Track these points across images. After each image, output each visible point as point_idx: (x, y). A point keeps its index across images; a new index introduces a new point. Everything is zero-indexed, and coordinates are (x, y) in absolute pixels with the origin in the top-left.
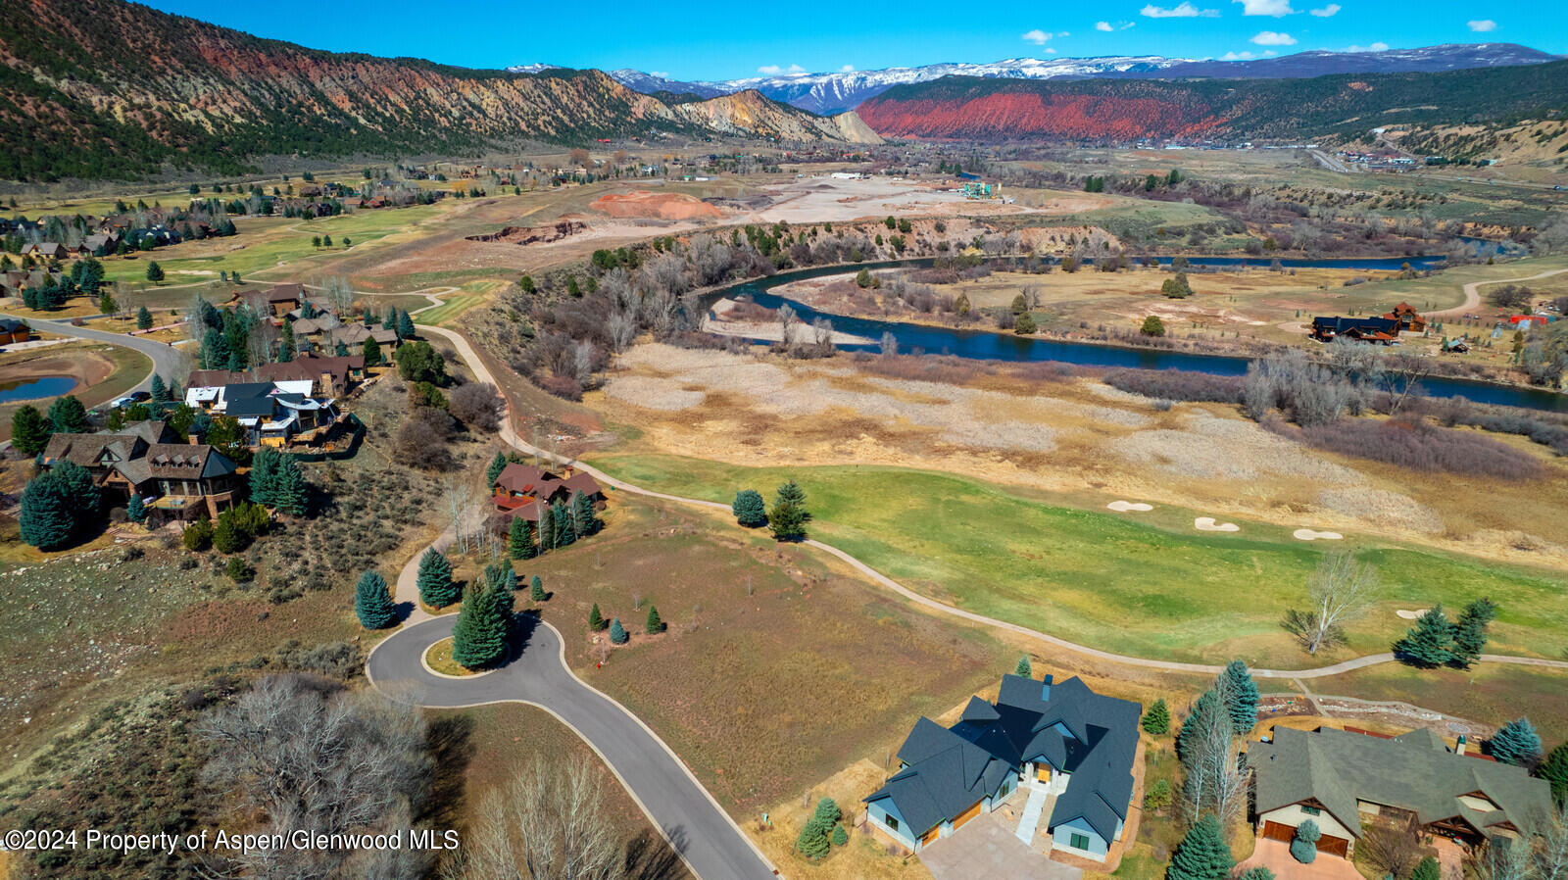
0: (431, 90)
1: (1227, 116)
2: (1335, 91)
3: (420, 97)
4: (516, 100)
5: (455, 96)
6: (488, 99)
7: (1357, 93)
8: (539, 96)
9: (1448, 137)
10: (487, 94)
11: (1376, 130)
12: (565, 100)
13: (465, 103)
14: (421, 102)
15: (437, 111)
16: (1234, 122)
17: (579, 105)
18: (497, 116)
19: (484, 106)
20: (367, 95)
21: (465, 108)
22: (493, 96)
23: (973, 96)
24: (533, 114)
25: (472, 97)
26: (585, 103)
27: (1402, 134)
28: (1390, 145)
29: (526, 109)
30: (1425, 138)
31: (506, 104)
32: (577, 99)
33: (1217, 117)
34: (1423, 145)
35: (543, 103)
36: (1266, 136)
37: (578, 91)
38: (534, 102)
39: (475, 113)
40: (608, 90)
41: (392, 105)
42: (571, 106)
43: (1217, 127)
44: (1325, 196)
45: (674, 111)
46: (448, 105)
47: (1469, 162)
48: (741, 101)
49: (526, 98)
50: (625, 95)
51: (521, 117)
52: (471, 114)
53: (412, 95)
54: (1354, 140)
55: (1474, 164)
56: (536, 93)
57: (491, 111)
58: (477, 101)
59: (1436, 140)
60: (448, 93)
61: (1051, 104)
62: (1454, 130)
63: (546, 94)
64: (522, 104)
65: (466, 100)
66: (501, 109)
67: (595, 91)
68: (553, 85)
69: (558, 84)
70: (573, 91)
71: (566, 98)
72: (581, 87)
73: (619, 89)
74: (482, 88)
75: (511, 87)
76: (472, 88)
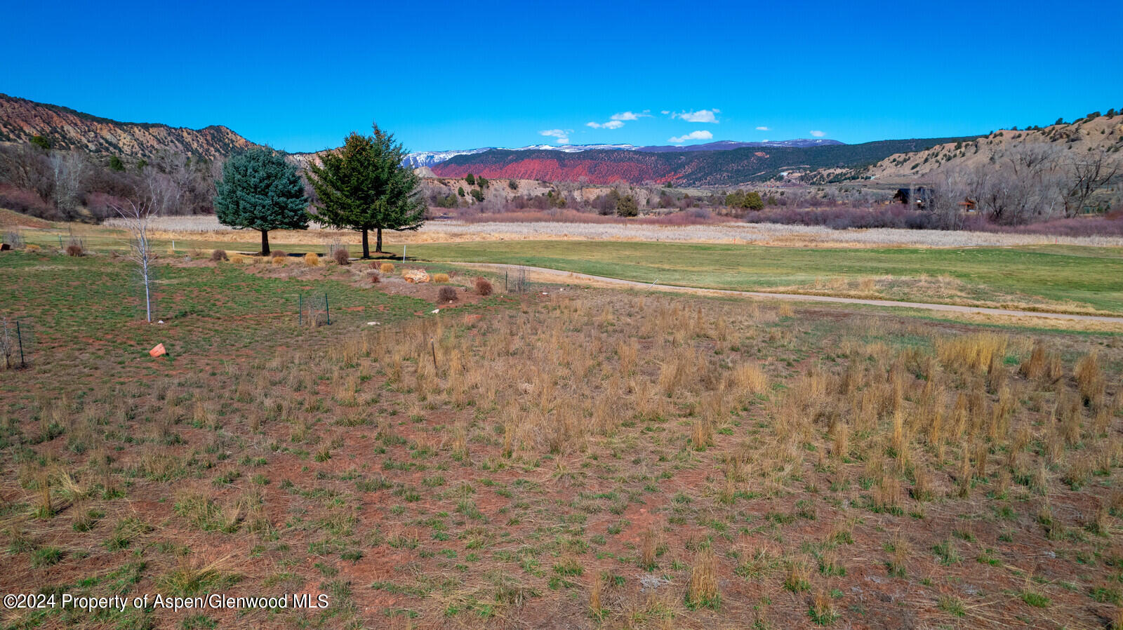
0: (67, 128)
1: (682, 173)
2: (747, 157)
3: (57, 132)
4: (151, 143)
5: (92, 134)
6: (124, 140)
7: (760, 159)
8: (172, 141)
9: (829, 175)
10: (123, 135)
11: (782, 174)
12: (195, 145)
13: (102, 141)
15: (74, 143)
17: (207, 150)
18: (132, 153)
19: (121, 145)
21: (101, 144)
22: (129, 137)
23: (511, 161)
25: (109, 137)
26: (212, 149)
27: (799, 175)
28: (794, 181)
29: (160, 149)
30: (815, 176)
31: (141, 144)
32: (205, 146)
33: (676, 172)
34: (815, 180)
35: (176, 147)
36: (709, 184)
37: (206, 140)
38: (167, 145)
39: (111, 148)
40: (232, 141)
42: (201, 151)
43: (678, 179)
44: (779, 194)
46: (84, 141)
47: (858, 178)
49: (159, 141)
50: (247, 146)
52: (107, 149)
53: (48, 129)
54: (769, 180)
55: (862, 178)
56: (169, 139)
57: (127, 149)
58: (114, 141)
59: (822, 177)
60: (85, 132)
61: (565, 166)
62: (831, 171)
63: (177, 140)
64: (156, 146)
65: (103, 139)
66: (137, 148)
67: (221, 141)
68: (185, 134)
69: (189, 134)
70: (201, 140)
71: (196, 144)
72: (209, 138)
73: (242, 141)
74: (119, 131)
75: (147, 133)
76: (109, 131)
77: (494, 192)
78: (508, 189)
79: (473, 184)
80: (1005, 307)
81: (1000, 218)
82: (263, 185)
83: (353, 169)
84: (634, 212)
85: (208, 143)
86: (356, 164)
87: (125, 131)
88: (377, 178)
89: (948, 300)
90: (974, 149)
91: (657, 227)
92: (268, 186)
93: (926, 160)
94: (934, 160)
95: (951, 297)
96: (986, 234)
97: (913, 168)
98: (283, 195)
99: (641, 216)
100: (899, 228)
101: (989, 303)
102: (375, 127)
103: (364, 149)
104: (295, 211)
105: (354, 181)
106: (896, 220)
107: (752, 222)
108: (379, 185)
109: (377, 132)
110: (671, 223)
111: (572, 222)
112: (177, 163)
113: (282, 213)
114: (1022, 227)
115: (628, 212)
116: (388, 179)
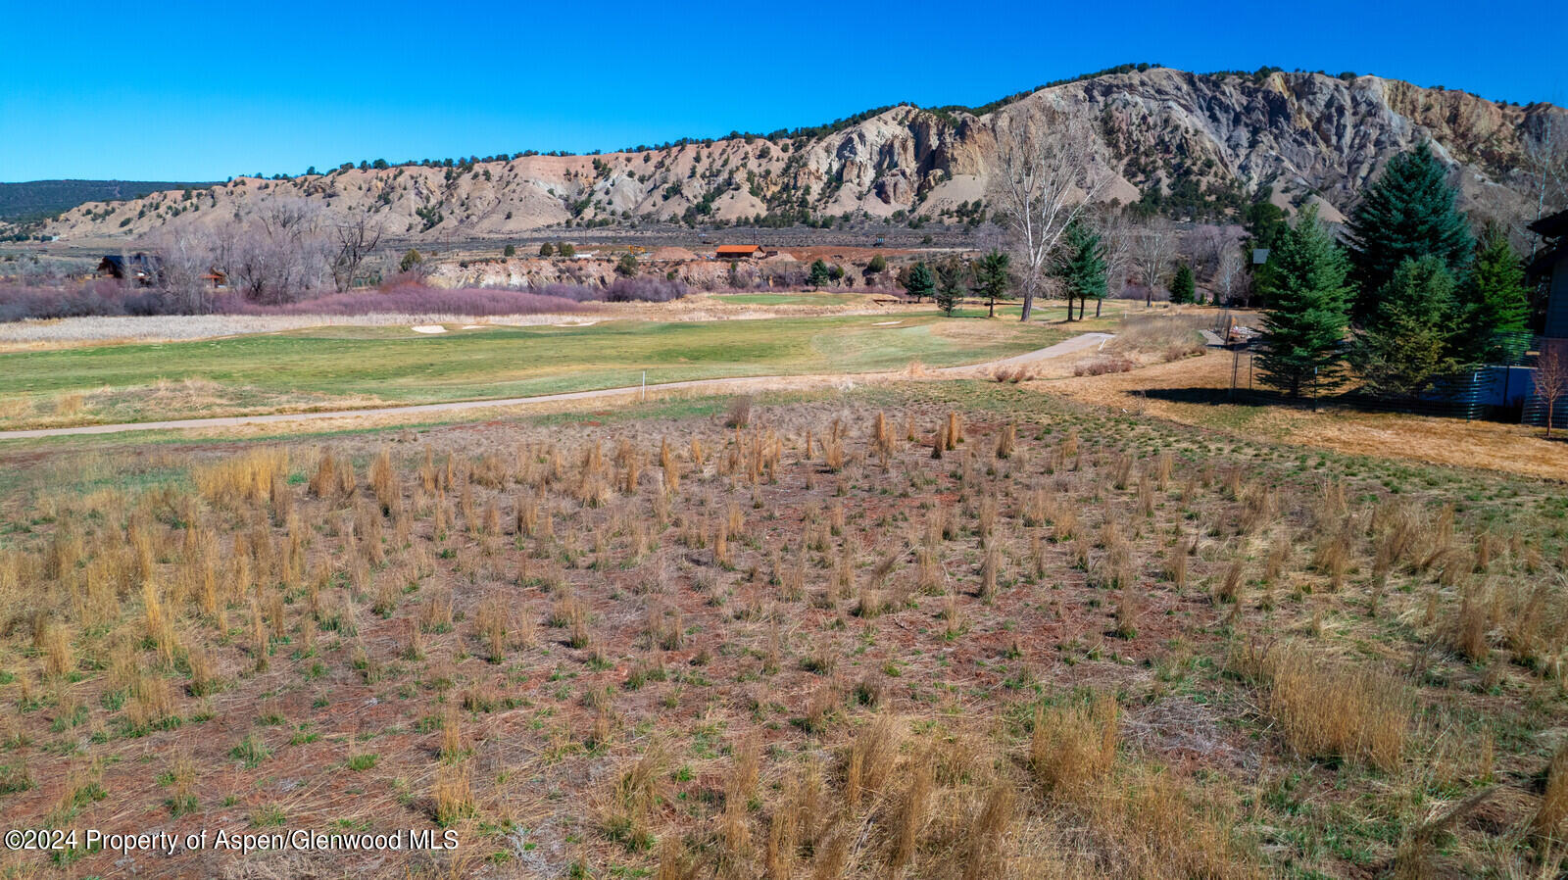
80: (281, 412)
81: (261, 295)
89: (204, 412)
90: (210, 201)
93: (142, 214)
94: (154, 213)
95: (208, 406)
96: (246, 318)
97: (123, 224)
100: (115, 314)
101: (260, 409)
106: (108, 304)
114: (290, 306)
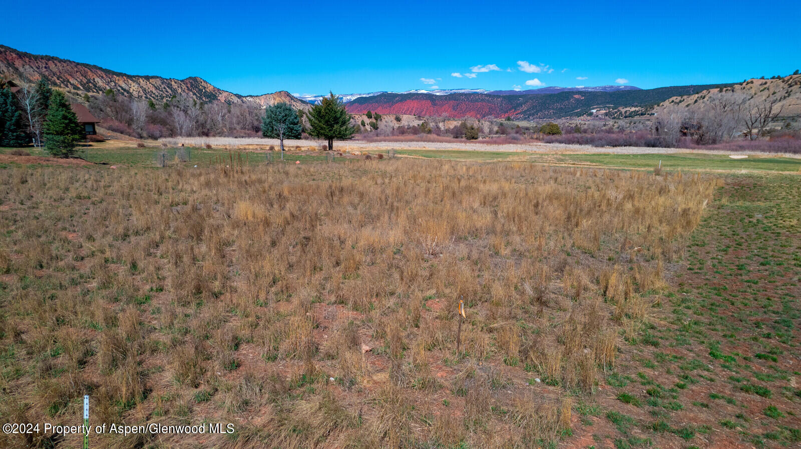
0: (97, 79)
1: (520, 110)
2: (568, 99)
3: (91, 82)
4: (151, 89)
5: (113, 84)
6: (134, 88)
7: (577, 100)
8: (164, 88)
9: (626, 112)
10: (133, 84)
11: (592, 111)
13: (119, 88)
14: (91, 85)
15: (101, 90)
16: (524, 113)
18: (139, 96)
19: (131, 91)
20: (55, 78)
21: (119, 90)
22: (137, 85)
23: (397, 102)
24: (160, 96)
25: (124, 85)
26: (191, 93)
27: (605, 111)
28: (600, 116)
29: (157, 94)
30: (616, 113)
31: (144, 90)
32: (186, 91)
33: (515, 109)
34: (616, 115)
35: (167, 92)
36: (540, 118)
37: (187, 87)
38: (162, 91)
39: (125, 93)
40: (205, 88)
41: (71, 84)
42: (183, 94)
43: (516, 114)
45: (242, 100)
47: (645, 114)
48: (278, 96)
49: (156, 88)
51: (153, 97)
52: (123, 94)
53: (85, 81)
54: (583, 115)
55: (648, 114)
56: (163, 86)
57: (135, 94)
58: (127, 88)
59: (621, 113)
60: (108, 82)
61: (435, 105)
62: (628, 109)
63: (168, 87)
64: (154, 91)
65: (120, 87)
66: (142, 93)
67: (197, 87)
68: (173, 83)
69: (176, 83)
70: (184, 87)
71: (180, 90)
72: (189, 85)
73: (211, 88)
74: (130, 81)
75: (148, 83)
76: (124, 81)
77: (385, 123)
78: (395, 122)
79: (371, 118)
82: (283, 119)
83: (326, 113)
84: (475, 136)
85: (188, 89)
86: (327, 111)
87: (134, 81)
88: (336, 116)
91: (485, 145)
92: (285, 120)
93: (696, 102)
94: (701, 101)
98: (292, 124)
99: (480, 139)
102: (331, 93)
103: (330, 104)
104: (297, 131)
105: (327, 118)
107: (547, 142)
108: (336, 120)
109: (332, 95)
110: (495, 143)
111: (433, 142)
112: (187, 104)
113: (291, 132)
115: (472, 136)
116: (340, 117)
